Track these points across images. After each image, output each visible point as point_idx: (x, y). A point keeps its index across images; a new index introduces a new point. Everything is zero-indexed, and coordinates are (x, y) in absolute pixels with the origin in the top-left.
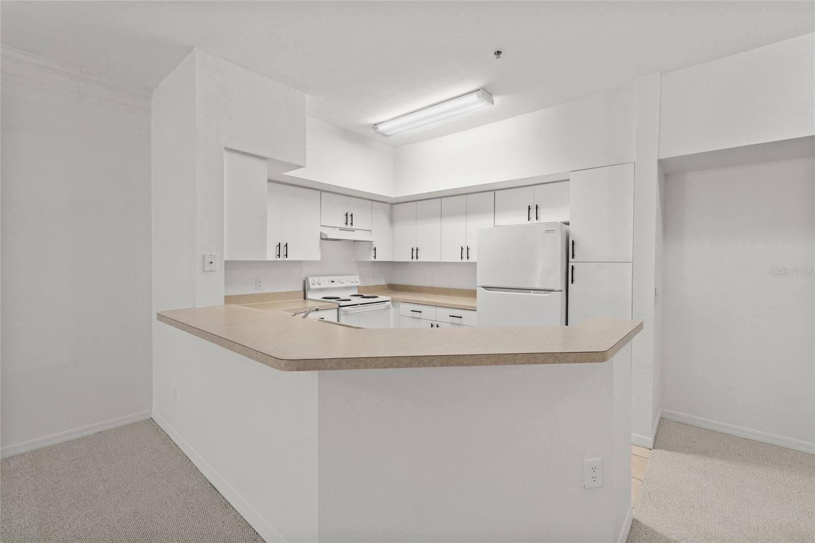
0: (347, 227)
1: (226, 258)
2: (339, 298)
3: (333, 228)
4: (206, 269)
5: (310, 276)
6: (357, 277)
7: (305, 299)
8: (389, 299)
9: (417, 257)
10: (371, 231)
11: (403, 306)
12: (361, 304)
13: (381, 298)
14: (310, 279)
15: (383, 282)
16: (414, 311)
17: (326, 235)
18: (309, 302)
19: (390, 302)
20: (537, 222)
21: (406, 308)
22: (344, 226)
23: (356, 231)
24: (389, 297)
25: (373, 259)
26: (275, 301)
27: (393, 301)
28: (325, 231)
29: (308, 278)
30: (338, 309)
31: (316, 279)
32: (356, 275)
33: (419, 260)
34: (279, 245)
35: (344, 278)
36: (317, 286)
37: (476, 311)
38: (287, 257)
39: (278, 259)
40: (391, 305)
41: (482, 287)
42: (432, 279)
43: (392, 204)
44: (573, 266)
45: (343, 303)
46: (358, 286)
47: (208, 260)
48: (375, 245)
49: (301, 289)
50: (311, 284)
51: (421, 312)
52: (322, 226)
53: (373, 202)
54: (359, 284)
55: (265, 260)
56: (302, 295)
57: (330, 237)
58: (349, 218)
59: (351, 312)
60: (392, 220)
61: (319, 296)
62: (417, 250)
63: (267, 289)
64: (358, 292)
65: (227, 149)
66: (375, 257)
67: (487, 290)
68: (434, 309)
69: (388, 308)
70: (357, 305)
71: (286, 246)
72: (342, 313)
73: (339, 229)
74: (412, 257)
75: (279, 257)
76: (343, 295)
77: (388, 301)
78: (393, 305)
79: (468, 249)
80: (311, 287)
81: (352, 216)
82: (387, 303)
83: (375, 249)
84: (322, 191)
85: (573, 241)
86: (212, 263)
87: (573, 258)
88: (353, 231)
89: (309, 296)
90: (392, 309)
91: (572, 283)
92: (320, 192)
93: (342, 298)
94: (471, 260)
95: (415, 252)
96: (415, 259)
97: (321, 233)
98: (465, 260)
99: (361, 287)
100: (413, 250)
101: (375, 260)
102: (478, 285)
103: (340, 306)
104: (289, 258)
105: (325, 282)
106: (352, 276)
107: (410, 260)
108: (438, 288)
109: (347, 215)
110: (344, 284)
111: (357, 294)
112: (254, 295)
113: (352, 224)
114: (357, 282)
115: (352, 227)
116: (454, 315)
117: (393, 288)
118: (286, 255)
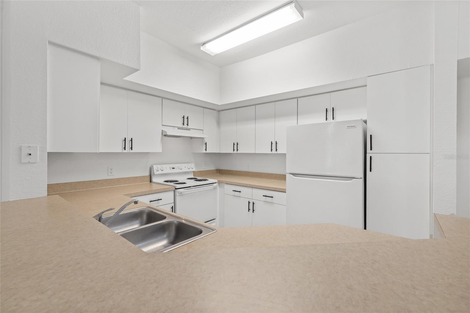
0: (184, 126)
1: (49, 150)
2: (177, 181)
3: (173, 127)
4: (23, 161)
5: (154, 165)
6: (193, 164)
7: (151, 182)
8: (217, 182)
9: (237, 150)
10: (203, 130)
11: (226, 186)
12: (193, 186)
13: (211, 181)
14: (155, 167)
15: (212, 168)
16: (235, 191)
17: (166, 132)
18: (154, 185)
19: (217, 184)
20: (333, 121)
21: (229, 189)
22: (181, 126)
23: (191, 130)
24: (217, 180)
25: (204, 151)
26: (125, 184)
27: (219, 182)
28: (165, 129)
29: (153, 166)
30: (174, 191)
31: (159, 166)
32: (192, 163)
33: (239, 152)
34: (125, 140)
35: (183, 165)
36: (160, 172)
37: (286, 192)
38: (132, 150)
39: (124, 151)
40: (218, 186)
41: (290, 174)
42: (248, 166)
43: (219, 111)
44: (371, 157)
45: (178, 186)
46: (193, 171)
47: (25, 152)
48: (206, 140)
49: (147, 174)
50: (155, 171)
51: (240, 192)
52: (163, 125)
53: (204, 109)
54: (194, 170)
55: (98, 152)
56: (148, 179)
57: (168, 133)
58: (185, 120)
59: (185, 193)
60: (219, 123)
61: (161, 180)
62: (237, 144)
63: (116, 175)
64: (194, 176)
65: (51, 43)
66: (206, 150)
67: (295, 176)
68: (250, 190)
69: (215, 188)
70: (190, 187)
71: (132, 140)
72: (177, 194)
73: (177, 128)
74: (234, 150)
75: (125, 150)
76: (181, 179)
77: (215, 183)
78: (219, 187)
79: (276, 143)
80: (155, 173)
81: (188, 118)
82: (215, 184)
83: (206, 144)
84: (163, 98)
85: (371, 136)
86: (30, 154)
87: (371, 150)
88: (189, 130)
89: (154, 180)
90: (218, 188)
91: (371, 171)
92: (161, 99)
93: (180, 182)
94: (279, 152)
95: (236, 146)
96: (235, 152)
97: (162, 130)
98: (274, 151)
99: (196, 172)
100: (234, 144)
101: (206, 152)
102: (287, 172)
103: (176, 189)
104: (134, 150)
105: (167, 169)
106: (189, 164)
107: (232, 152)
108: (253, 172)
109: (184, 118)
110: (182, 170)
111: (193, 177)
112: (106, 180)
113: (188, 124)
114: (192, 168)
115: (188, 127)
116: (267, 196)
117: (220, 172)
118: (132, 148)
